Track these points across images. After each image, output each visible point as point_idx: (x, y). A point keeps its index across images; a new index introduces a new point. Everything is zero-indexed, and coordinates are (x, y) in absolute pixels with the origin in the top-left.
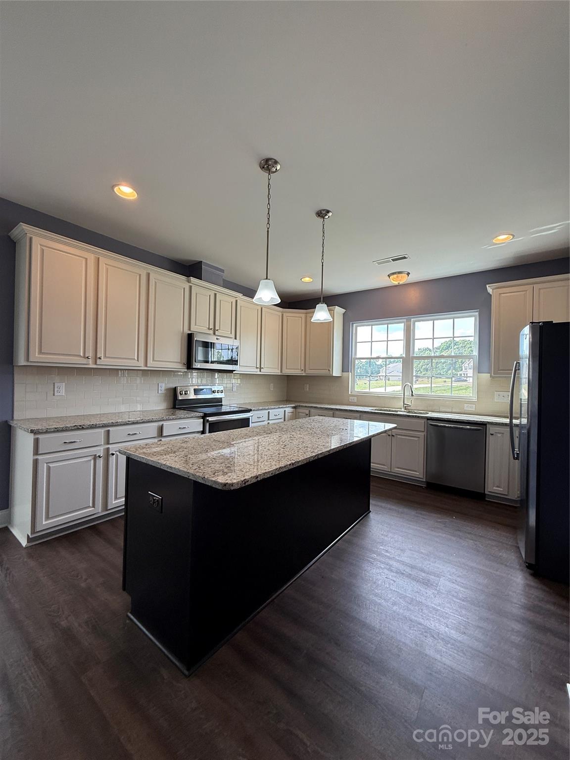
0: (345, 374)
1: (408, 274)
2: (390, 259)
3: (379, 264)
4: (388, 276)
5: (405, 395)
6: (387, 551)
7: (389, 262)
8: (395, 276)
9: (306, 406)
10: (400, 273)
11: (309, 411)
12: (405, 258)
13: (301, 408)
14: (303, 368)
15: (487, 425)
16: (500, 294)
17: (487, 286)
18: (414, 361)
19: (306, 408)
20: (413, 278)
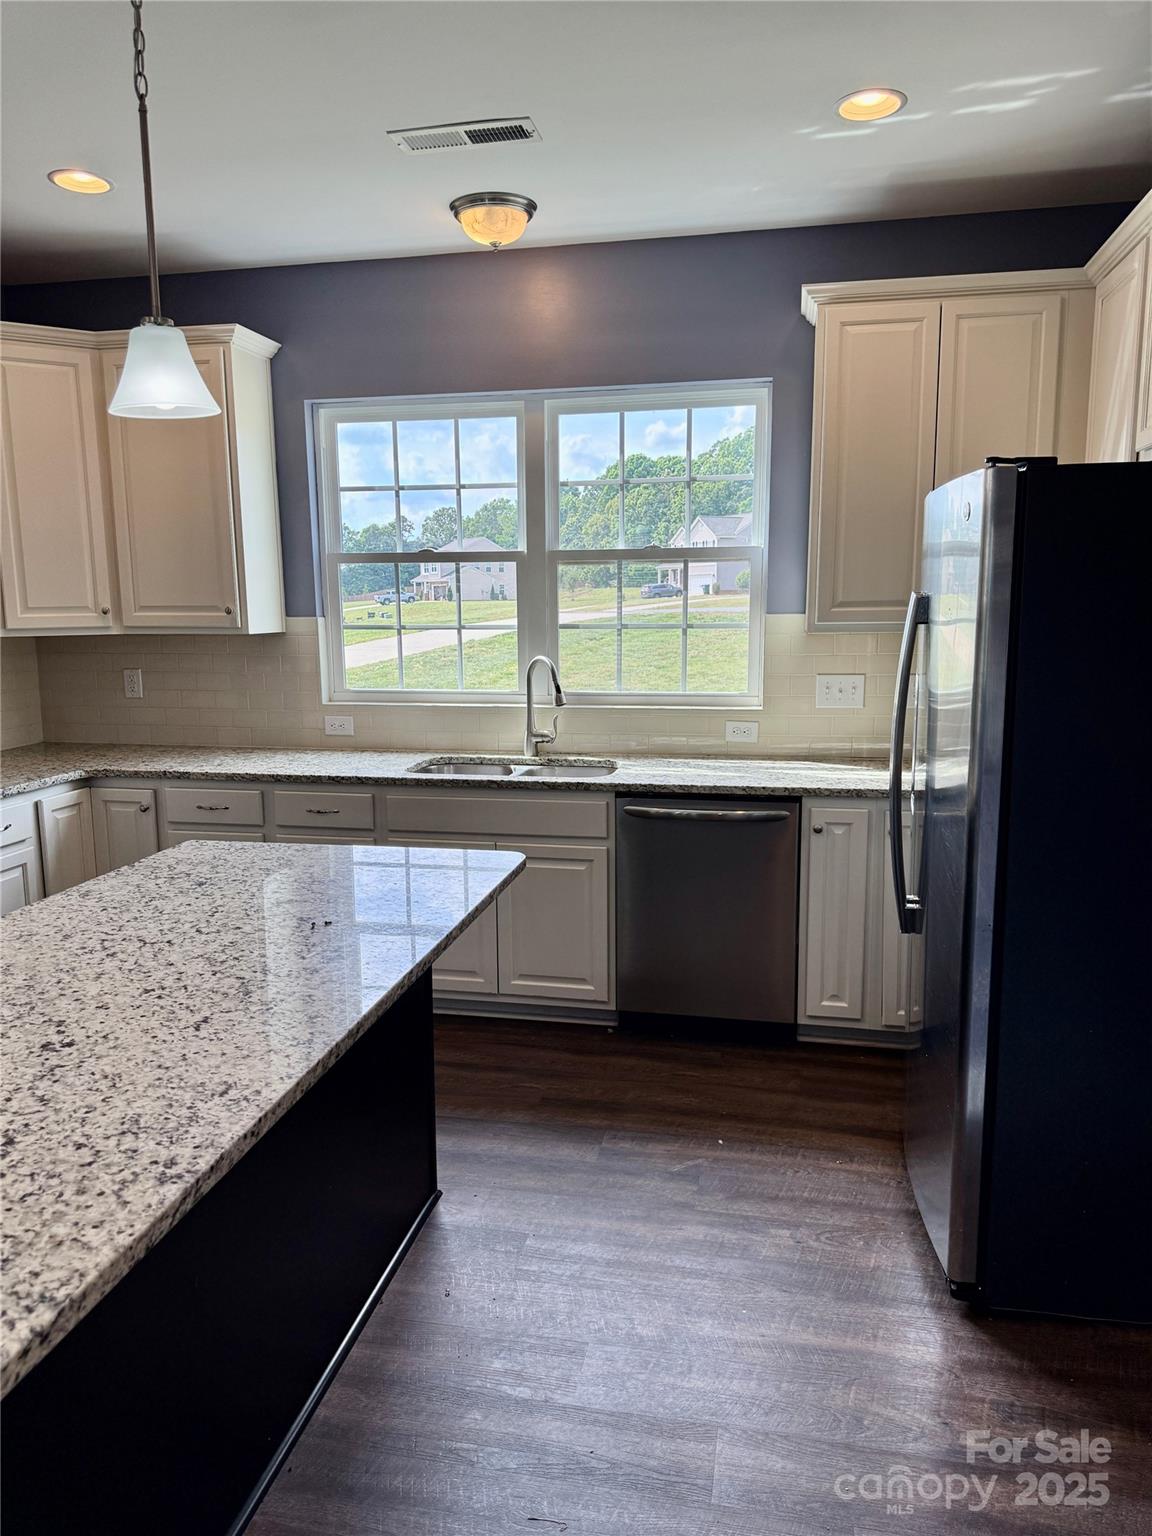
0: (300, 623)
1: (531, 208)
2: (461, 129)
3: (414, 145)
4: (453, 207)
5: (535, 698)
6: (520, 1377)
7: (453, 141)
8: (479, 211)
9: (136, 773)
10: (498, 199)
11: (155, 792)
12: (519, 133)
13: (116, 782)
14: (107, 605)
15: (804, 800)
16: (844, 324)
17: (805, 289)
18: (561, 568)
19: (139, 783)
20: (549, 228)
